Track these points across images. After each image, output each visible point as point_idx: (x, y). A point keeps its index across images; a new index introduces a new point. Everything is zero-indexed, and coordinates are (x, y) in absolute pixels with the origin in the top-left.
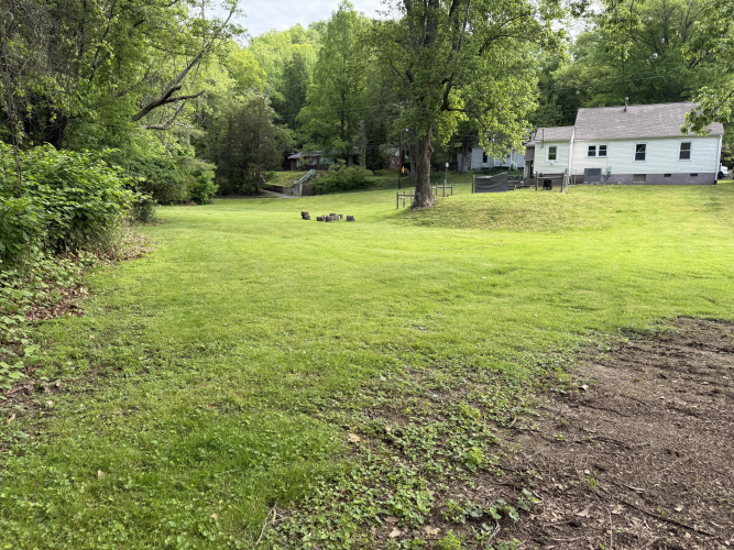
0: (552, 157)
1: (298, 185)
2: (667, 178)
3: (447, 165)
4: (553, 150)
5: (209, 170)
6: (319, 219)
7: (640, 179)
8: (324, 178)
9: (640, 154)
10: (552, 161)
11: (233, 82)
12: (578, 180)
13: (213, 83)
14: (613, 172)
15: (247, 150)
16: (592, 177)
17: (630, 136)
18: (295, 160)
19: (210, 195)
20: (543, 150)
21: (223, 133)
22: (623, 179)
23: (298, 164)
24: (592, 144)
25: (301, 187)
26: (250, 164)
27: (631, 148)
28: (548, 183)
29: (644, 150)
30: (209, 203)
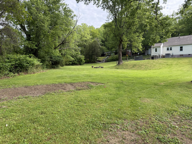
0: (156, 51)
1: (104, 60)
2: (189, 55)
3: (139, 54)
4: (156, 49)
5: (83, 57)
6: (95, 68)
7: (182, 56)
8: (110, 58)
9: (181, 49)
10: (156, 52)
11: (91, 37)
12: (163, 57)
13: (86, 37)
14: (174, 54)
15: (92, 52)
16: (167, 56)
17: (178, 44)
18: (105, 54)
19: (83, 63)
20: (153, 49)
21: (88, 49)
22: (177, 56)
23: (106, 55)
24: (168, 47)
25: (105, 60)
26: (93, 56)
27: (179, 48)
28: (153, 58)
29: (182, 48)
30: (83, 65)
